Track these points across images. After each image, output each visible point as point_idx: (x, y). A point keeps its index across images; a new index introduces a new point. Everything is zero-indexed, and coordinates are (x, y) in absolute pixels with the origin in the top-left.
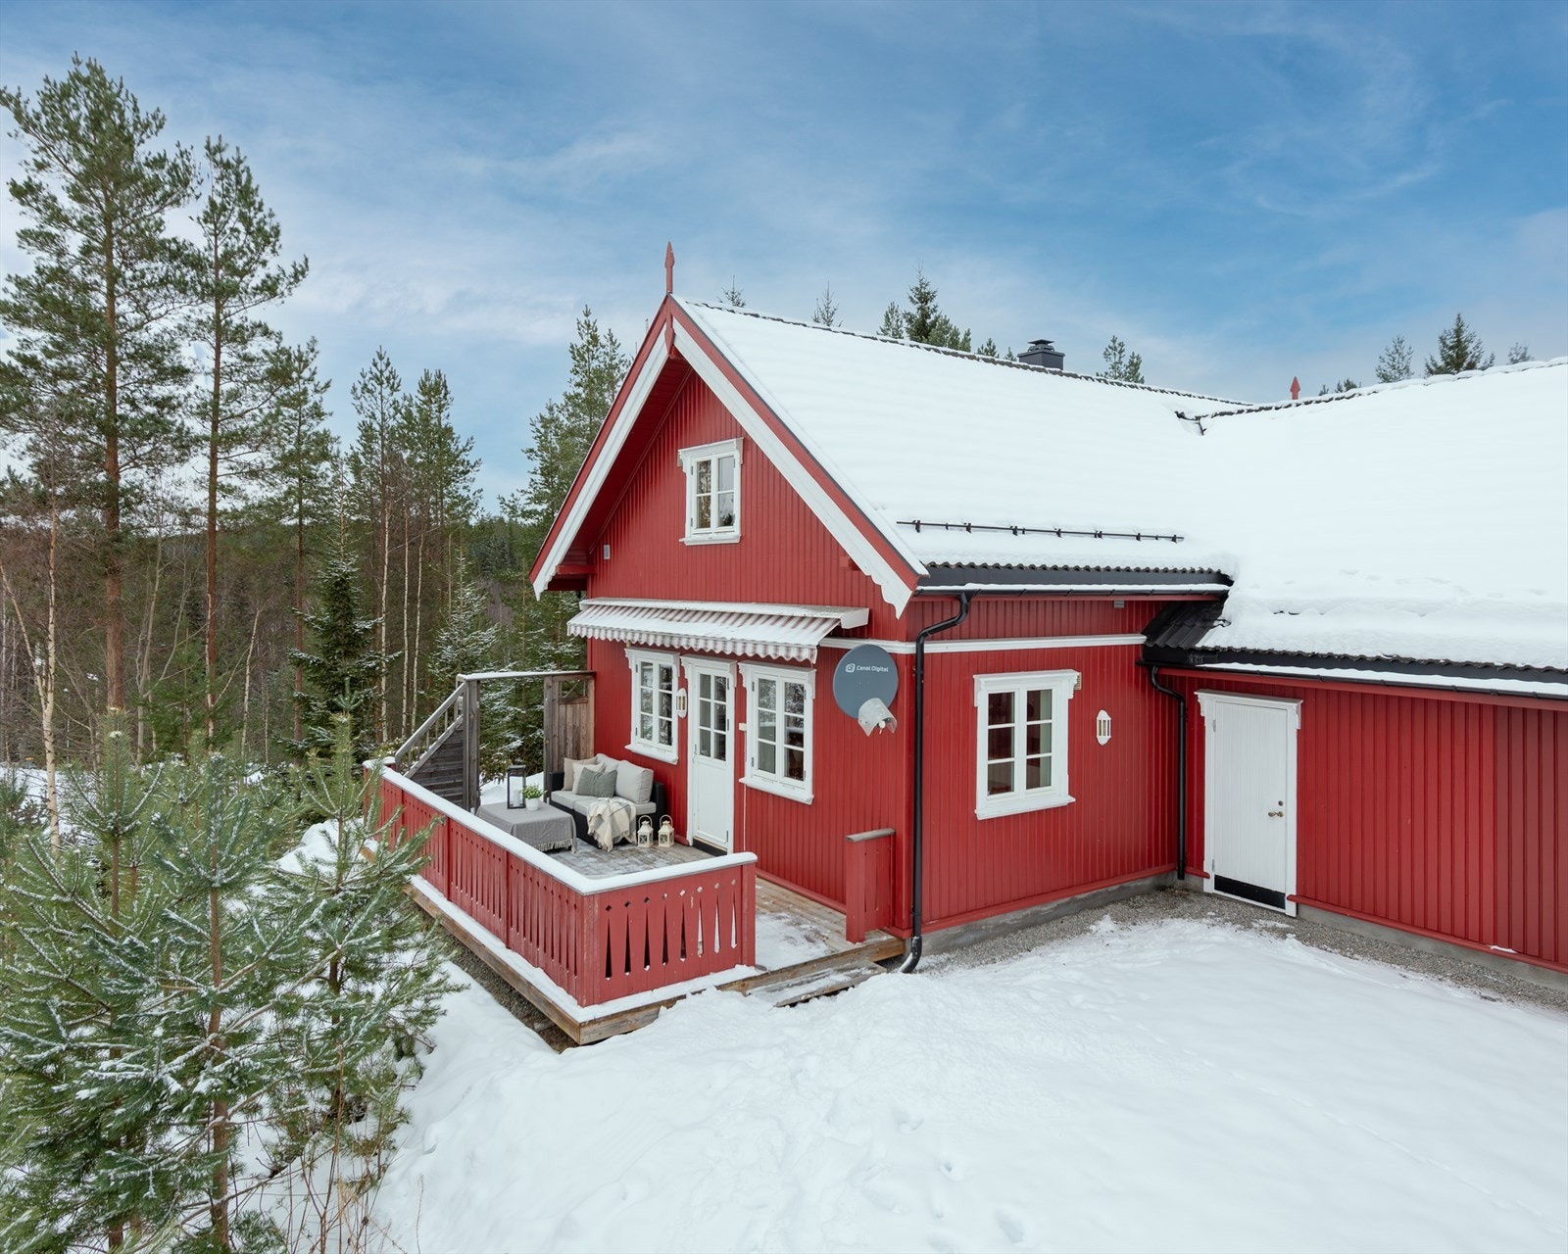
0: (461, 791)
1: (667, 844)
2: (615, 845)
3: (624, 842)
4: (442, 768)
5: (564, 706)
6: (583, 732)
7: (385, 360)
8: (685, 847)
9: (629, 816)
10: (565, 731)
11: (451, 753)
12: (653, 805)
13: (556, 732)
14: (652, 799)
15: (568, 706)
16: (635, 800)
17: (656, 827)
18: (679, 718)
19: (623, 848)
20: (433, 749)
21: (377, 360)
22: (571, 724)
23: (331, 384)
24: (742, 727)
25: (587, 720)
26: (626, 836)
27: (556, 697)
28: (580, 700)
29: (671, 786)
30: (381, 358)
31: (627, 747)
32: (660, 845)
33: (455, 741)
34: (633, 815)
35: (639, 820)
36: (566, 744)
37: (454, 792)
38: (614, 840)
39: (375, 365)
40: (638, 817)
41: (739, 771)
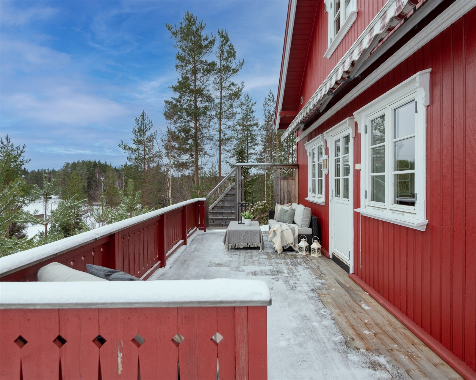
0: (235, 216)
1: (316, 255)
2: (284, 251)
3: (291, 249)
4: (226, 205)
5: (283, 181)
6: (293, 195)
7: (272, 94)
8: (327, 259)
9: (294, 234)
10: (284, 193)
11: (229, 198)
12: (310, 229)
13: (279, 193)
14: (311, 226)
15: (285, 181)
16: (299, 225)
17: (310, 243)
18: (325, 174)
19: (289, 253)
20: (222, 196)
21: (270, 94)
22: (287, 190)
23: (256, 103)
24: (358, 167)
25: (295, 187)
26: (292, 246)
27: (279, 176)
28: (291, 178)
29: (322, 220)
30: (271, 94)
31: (305, 199)
32: (312, 255)
33: (232, 193)
34: (297, 234)
35: (301, 237)
36: (284, 199)
37: (232, 217)
38: (283, 247)
39: (269, 96)
40: (299, 235)
41: (357, 204)
